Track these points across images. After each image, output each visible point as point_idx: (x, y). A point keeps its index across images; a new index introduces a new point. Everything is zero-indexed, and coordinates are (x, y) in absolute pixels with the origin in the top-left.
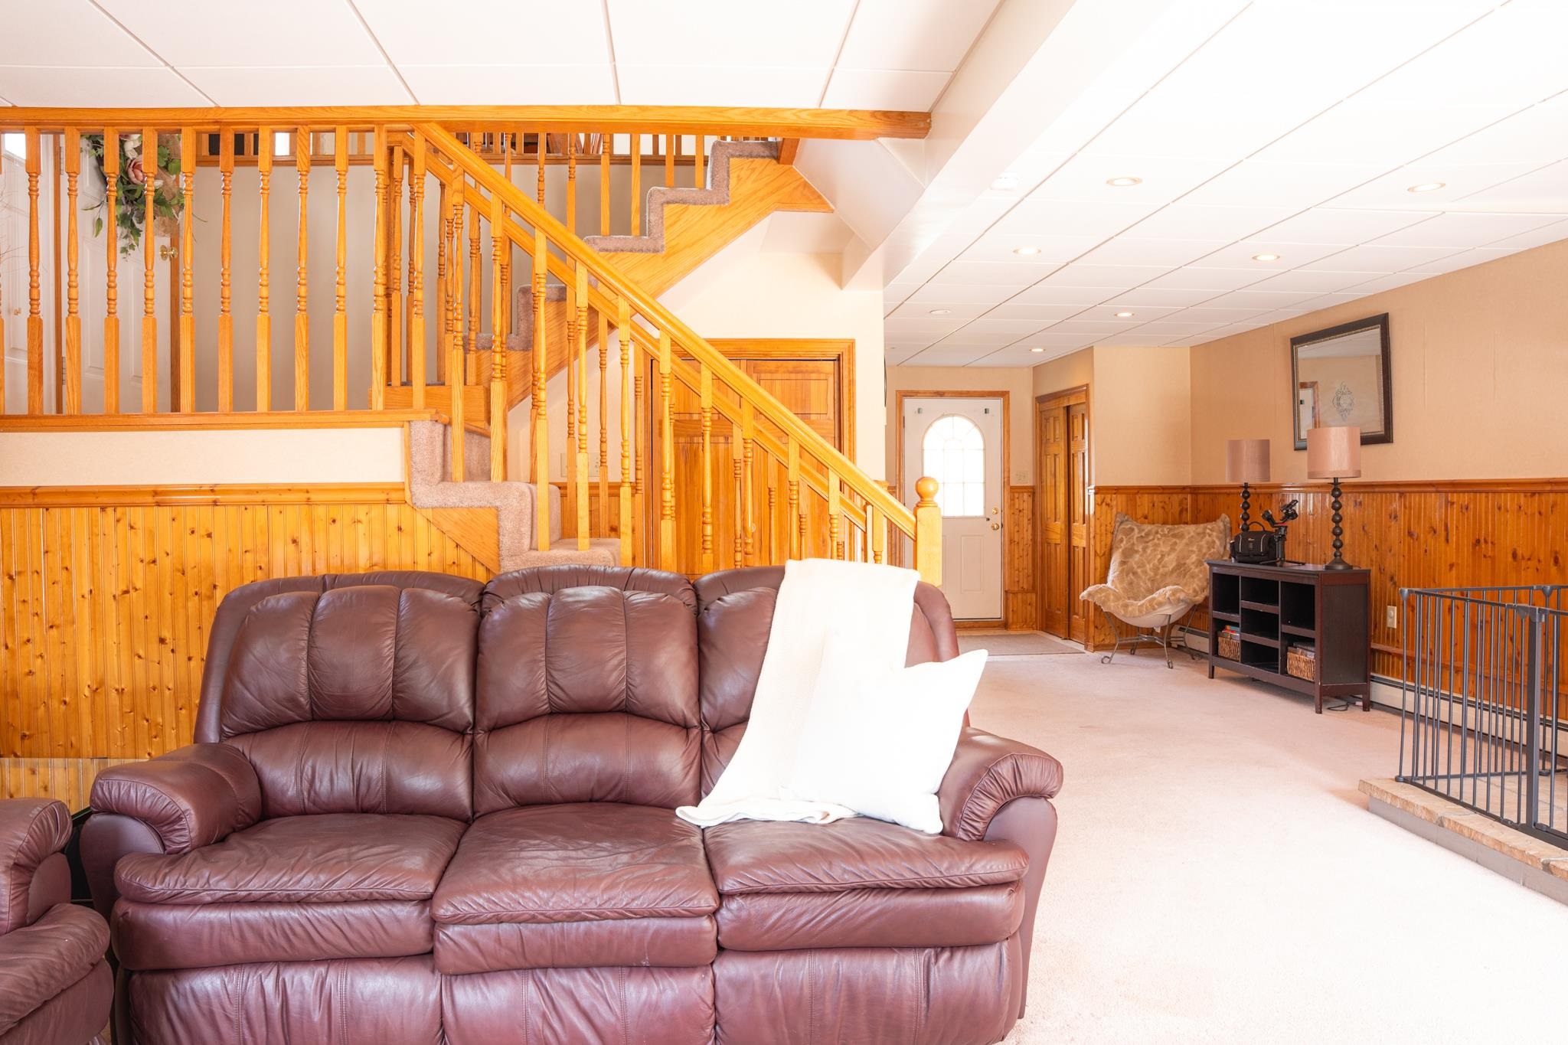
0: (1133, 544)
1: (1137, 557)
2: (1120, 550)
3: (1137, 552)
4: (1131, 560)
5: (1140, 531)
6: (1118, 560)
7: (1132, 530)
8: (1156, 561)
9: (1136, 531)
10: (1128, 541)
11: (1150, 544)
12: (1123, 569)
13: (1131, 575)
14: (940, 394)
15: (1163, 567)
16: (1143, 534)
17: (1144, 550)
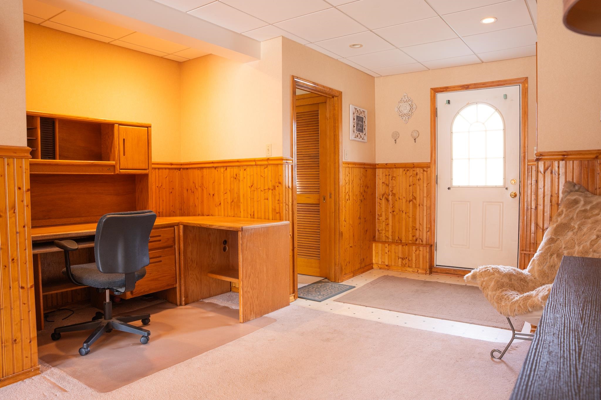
0: (572, 218)
1: (570, 234)
2: (555, 225)
3: (572, 229)
4: (561, 238)
5: (586, 203)
6: (549, 237)
7: (576, 202)
8: (588, 243)
9: (582, 203)
10: (567, 215)
11: (590, 221)
12: (549, 248)
13: (555, 256)
14: (466, 87)
15: (594, 251)
16: (588, 207)
17: (579, 228)
